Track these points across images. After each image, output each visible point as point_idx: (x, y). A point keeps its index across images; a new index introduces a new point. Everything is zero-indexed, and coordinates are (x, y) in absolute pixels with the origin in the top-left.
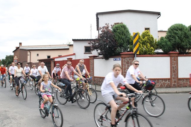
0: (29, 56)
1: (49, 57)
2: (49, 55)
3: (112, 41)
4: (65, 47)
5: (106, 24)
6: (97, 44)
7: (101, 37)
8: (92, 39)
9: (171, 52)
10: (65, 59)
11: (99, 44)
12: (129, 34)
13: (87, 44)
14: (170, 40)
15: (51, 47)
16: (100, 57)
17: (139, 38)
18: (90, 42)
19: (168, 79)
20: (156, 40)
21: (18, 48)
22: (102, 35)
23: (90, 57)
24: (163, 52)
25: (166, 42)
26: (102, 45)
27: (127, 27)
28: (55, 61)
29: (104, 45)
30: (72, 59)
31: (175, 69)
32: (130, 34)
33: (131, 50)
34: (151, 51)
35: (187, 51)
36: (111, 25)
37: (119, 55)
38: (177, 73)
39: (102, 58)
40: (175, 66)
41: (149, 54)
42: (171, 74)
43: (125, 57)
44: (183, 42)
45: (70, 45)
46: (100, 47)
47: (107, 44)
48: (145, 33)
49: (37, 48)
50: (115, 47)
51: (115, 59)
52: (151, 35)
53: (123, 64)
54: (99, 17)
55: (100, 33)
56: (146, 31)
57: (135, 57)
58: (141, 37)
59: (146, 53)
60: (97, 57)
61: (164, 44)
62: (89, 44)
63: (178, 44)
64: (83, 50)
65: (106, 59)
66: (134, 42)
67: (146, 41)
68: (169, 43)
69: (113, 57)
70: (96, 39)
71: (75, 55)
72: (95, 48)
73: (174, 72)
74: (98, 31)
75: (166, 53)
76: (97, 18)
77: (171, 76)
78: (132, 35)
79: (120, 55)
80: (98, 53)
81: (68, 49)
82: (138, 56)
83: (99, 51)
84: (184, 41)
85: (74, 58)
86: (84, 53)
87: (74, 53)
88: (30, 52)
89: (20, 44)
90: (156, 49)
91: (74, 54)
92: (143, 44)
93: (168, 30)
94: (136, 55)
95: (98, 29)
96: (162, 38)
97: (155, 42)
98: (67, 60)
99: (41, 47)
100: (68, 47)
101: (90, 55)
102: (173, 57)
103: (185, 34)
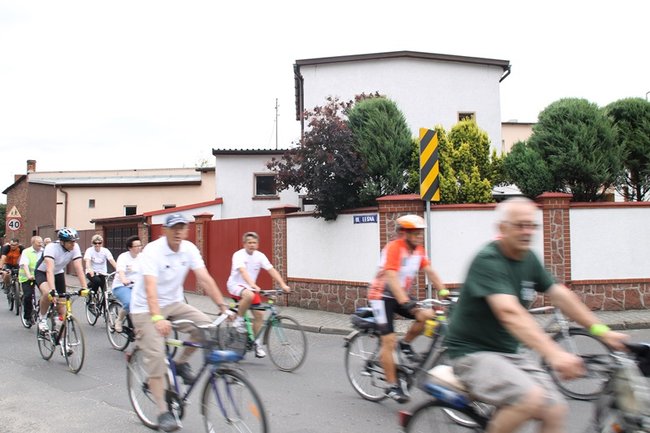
0: (63, 206)
1: (131, 210)
2: (131, 204)
3: (349, 155)
4: (187, 176)
5: (329, 99)
6: (297, 167)
7: (309, 144)
8: (279, 149)
9: (546, 194)
10: (189, 217)
11: (303, 168)
12: (408, 134)
13: (261, 167)
14: (546, 155)
15: (138, 177)
16: (306, 210)
17: (442, 147)
18: (273, 159)
20: (495, 153)
21: (21, 179)
22: (315, 138)
23: (272, 210)
25: (531, 161)
26: (312, 171)
27: (399, 108)
28: (153, 223)
29: (322, 170)
30: (213, 219)
31: (561, 251)
32: (410, 133)
33: (415, 188)
34: (482, 194)
35: (600, 192)
37: (371, 206)
38: (566, 266)
39: (315, 215)
40: (560, 242)
41: (476, 202)
43: (392, 213)
44: (591, 160)
45: (205, 171)
46: (308, 177)
47: (330, 168)
48: (462, 131)
49: (89, 178)
50: (360, 179)
51: (357, 220)
52: (482, 139)
53: (385, 235)
54: (304, 73)
55: (308, 128)
56: (464, 123)
57: (425, 209)
58: (450, 144)
60: (299, 213)
61: (525, 166)
62: (269, 167)
63: (574, 168)
64: (250, 187)
65: (327, 219)
66: (424, 159)
67: (464, 159)
68: (541, 164)
69: (352, 213)
70: (293, 151)
71: (222, 203)
72: (290, 180)
73: (558, 259)
74: (299, 122)
76: (296, 79)
78: (416, 136)
79: (377, 204)
80: (300, 197)
81: (198, 184)
82: (436, 207)
83: (304, 191)
84: (594, 158)
85: (217, 213)
86: (254, 199)
87: (219, 196)
88: (66, 194)
90: (497, 183)
91: (219, 201)
92: (457, 166)
93: (541, 118)
94: (428, 204)
95: (301, 113)
96: (518, 148)
97: (491, 161)
98: (194, 220)
99: (103, 175)
100: (197, 177)
101: (275, 204)
102: (552, 209)
103: (601, 136)
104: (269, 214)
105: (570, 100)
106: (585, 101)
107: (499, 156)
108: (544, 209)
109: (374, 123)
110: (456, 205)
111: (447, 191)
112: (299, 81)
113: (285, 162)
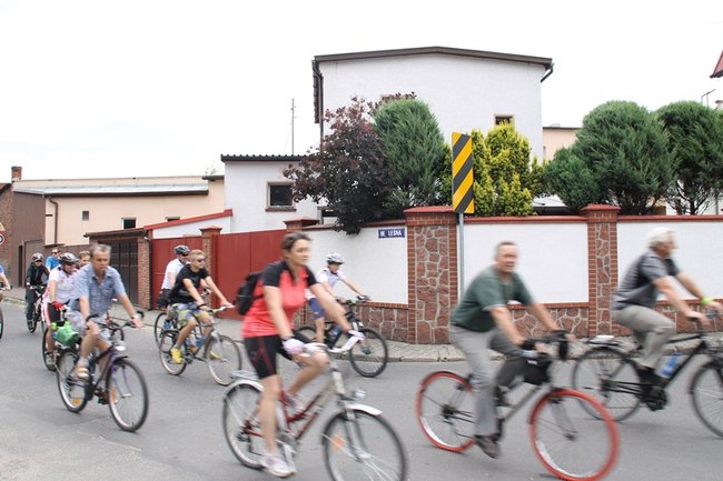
0: (53, 218)
1: (130, 223)
2: (130, 216)
3: (374, 162)
4: (193, 185)
5: (355, 99)
6: (316, 175)
7: (330, 149)
8: (295, 155)
9: (591, 206)
10: (194, 230)
11: (323, 175)
12: (440, 139)
13: (276, 175)
14: (590, 164)
15: (137, 186)
16: (326, 223)
17: (478, 152)
18: (290, 166)
19: (582, 308)
20: (536, 161)
21: (5, 188)
22: (336, 142)
23: (287, 223)
24: (563, 205)
25: (576, 169)
26: (333, 179)
27: (432, 111)
28: (155, 237)
29: (344, 178)
30: (221, 233)
31: (607, 269)
32: (442, 139)
33: (447, 199)
34: (522, 205)
35: (650, 204)
36: (370, 105)
37: (398, 218)
38: (613, 285)
39: (335, 228)
40: (607, 259)
41: (514, 214)
42: (590, 286)
43: (421, 226)
44: (639, 169)
45: (213, 179)
46: (328, 185)
47: (353, 176)
48: (500, 136)
49: (83, 187)
50: (386, 188)
51: (383, 234)
52: (521, 145)
53: (413, 250)
54: (324, 70)
55: (329, 131)
56: (502, 127)
57: (458, 222)
58: (487, 150)
59: (503, 211)
60: (317, 226)
61: (569, 175)
62: (286, 175)
63: (620, 176)
64: (263, 197)
65: (349, 233)
66: (457, 166)
67: (502, 167)
68: (586, 173)
69: (377, 226)
70: (312, 158)
71: (232, 215)
72: (308, 189)
73: (603, 278)
74: (318, 125)
75: (573, 211)
76: (315, 77)
77: (592, 294)
78: (449, 142)
79: (403, 216)
80: (319, 208)
81: (205, 193)
82: (470, 219)
83: (324, 202)
84: (642, 165)
85: (226, 227)
86: (267, 210)
87: (228, 208)
88: (56, 205)
89: (16, 171)
90: (537, 194)
91: (228, 213)
92: (494, 173)
93: (585, 122)
94: (461, 216)
95: (318, 119)
96: (562, 155)
97: (531, 170)
98: (200, 233)
99: (99, 183)
100: (203, 186)
101: (290, 217)
102: (598, 223)
103: (650, 142)
104: (284, 227)
105: (617, 103)
106: (634, 105)
107: (540, 164)
108: (589, 223)
109: (404, 126)
110: (492, 218)
111: (482, 202)
112: (318, 79)
113: (302, 169)
